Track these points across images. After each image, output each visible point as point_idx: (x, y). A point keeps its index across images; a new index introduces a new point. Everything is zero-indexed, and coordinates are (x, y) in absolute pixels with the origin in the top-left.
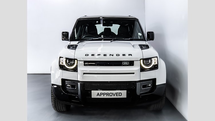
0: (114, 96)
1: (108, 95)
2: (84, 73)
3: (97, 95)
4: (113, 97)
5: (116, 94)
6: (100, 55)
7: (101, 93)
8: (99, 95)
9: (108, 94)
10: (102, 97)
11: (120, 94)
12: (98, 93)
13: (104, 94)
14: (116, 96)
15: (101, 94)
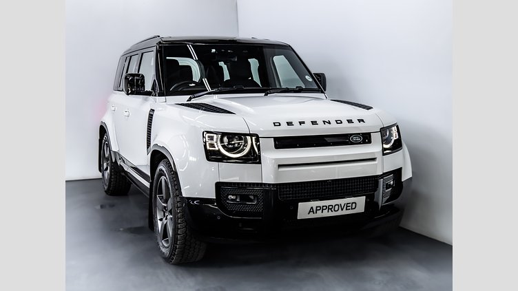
0: (342, 210)
1: (331, 209)
2: (280, 166)
3: (310, 211)
4: (340, 213)
5: (347, 206)
6: (304, 123)
7: (317, 207)
8: (313, 212)
9: (330, 207)
10: (319, 214)
11: (354, 205)
12: (312, 208)
13: (322, 209)
14: (347, 209)
15: (317, 210)
